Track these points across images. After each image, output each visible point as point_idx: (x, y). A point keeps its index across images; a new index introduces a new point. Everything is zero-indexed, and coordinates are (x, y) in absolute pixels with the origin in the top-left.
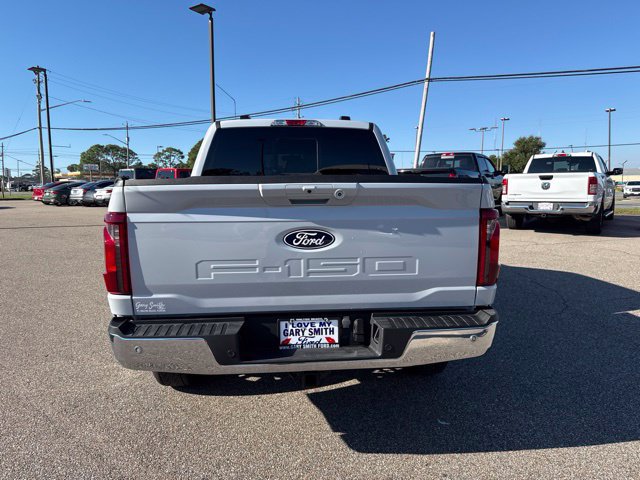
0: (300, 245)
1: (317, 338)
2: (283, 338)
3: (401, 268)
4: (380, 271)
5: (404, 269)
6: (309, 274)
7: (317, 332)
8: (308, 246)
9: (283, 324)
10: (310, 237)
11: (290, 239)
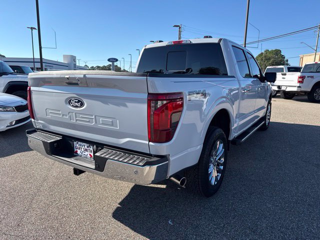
0: (73, 106)
1: (86, 153)
2: (75, 150)
3: (111, 124)
4: (103, 124)
5: (112, 125)
6: (77, 120)
7: (86, 150)
8: (75, 106)
9: (75, 143)
10: (76, 102)
11: (70, 102)
